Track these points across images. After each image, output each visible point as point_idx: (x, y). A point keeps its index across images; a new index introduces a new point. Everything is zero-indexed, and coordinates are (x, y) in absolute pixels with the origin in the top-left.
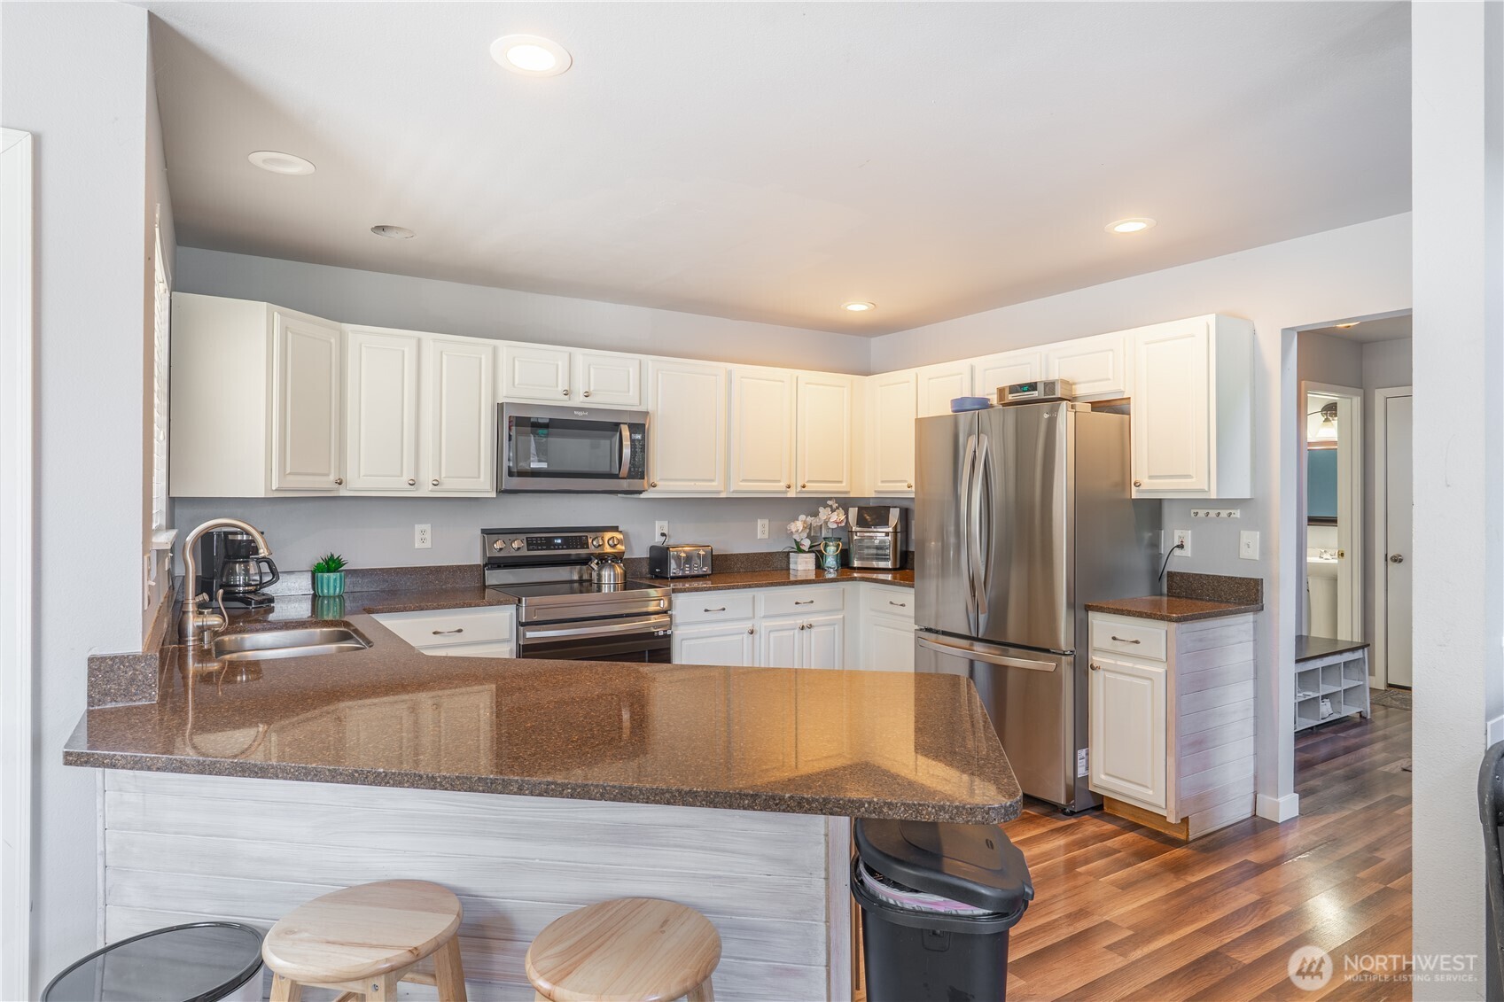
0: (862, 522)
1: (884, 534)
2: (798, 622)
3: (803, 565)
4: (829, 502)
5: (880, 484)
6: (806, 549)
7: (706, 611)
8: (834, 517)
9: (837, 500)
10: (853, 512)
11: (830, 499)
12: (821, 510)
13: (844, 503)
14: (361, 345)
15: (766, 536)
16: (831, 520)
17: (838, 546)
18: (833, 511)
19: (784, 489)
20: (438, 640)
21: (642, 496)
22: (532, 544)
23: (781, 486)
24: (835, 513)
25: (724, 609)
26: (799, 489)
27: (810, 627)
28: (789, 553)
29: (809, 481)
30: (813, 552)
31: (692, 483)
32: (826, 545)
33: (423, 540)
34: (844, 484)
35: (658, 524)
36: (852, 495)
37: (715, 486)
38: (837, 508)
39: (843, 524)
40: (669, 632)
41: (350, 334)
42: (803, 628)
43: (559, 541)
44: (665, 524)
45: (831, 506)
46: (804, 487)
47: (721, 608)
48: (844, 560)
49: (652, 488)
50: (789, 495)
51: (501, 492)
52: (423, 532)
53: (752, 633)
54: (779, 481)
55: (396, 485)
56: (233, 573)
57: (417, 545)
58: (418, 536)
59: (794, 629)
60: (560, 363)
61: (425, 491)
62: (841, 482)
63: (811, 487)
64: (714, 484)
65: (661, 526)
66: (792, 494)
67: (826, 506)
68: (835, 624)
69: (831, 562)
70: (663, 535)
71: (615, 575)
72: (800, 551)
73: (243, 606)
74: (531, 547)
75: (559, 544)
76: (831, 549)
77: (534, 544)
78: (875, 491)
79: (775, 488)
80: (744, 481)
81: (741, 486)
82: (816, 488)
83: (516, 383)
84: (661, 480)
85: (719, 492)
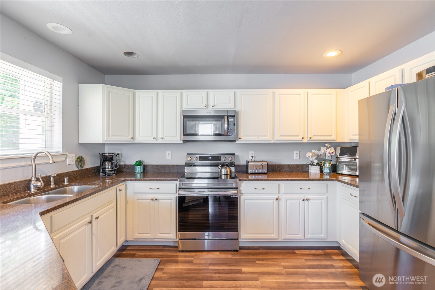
0: (342, 153)
1: (353, 159)
2: (301, 197)
3: (314, 171)
4: (326, 145)
5: (351, 136)
6: (315, 164)
7: (255, 189)
8: (328, 151)
9: (330, 143)
10: (339, 149)
11: (327, 143)
12: (322, 148)
13: (335, 145)
14: (140, 96)
15: (298, 158)
16: (327, 152)
17: (330, 164)
18: (328, 148)
19: (301, 139)
20: (151, 191)
21: (236, 142)
22: (201, 159)
23: (300, 138)
24: (329, 149)
25: (264, 189)
26: (309, 139)
27: (308, 200)
28: (309, 165)
29: (313, 136)
30: (319, 165)
31: (258, 137)
32: (324, 163)
33: (169, 156)
34: (333, 137)
35: (250, 153)
36: (337, 142)
37: (268, 138)
38: (330, 147)
39: (334, 154)
40: (237, 196)
41: (137, 93)
42: (304, 200)
43: (210, 158)
44: (253, 152)
45: (327, 146)
46: (311, 138)
47: (263, 188)
48: (334, 169)
49: (240, 139)
50: (304, 142)
51: (184, 141)
52: (169, 154)
53: (277, 200)
54: (298, 136)
55: (150, 139)
56: (105, 165)
57: (167, 158)
58: (167, 155)
59: (300, 200)
60: (204, 95)
61: (160, 141)
62: (331, 136)
63: (314, 138)
64: (267, 137)
65: (251, 153)
66: (305, 141)
67: (324, 146)
68: (322, 200)
69: (327, 170)
70: (252, 157)
71: (226, 171)
72: (313, 165)
73: (105, 175)
74: (200, 160)
75: (210, 159)
76: (327, 165)
77: (202, 159)
78: (349, 140)
79: (297, 139)
80: (281, 136)
81: (279, 138)
82: (316, 139)
83: (188, 103)
84: (244, 136)
85: (270, 141)
